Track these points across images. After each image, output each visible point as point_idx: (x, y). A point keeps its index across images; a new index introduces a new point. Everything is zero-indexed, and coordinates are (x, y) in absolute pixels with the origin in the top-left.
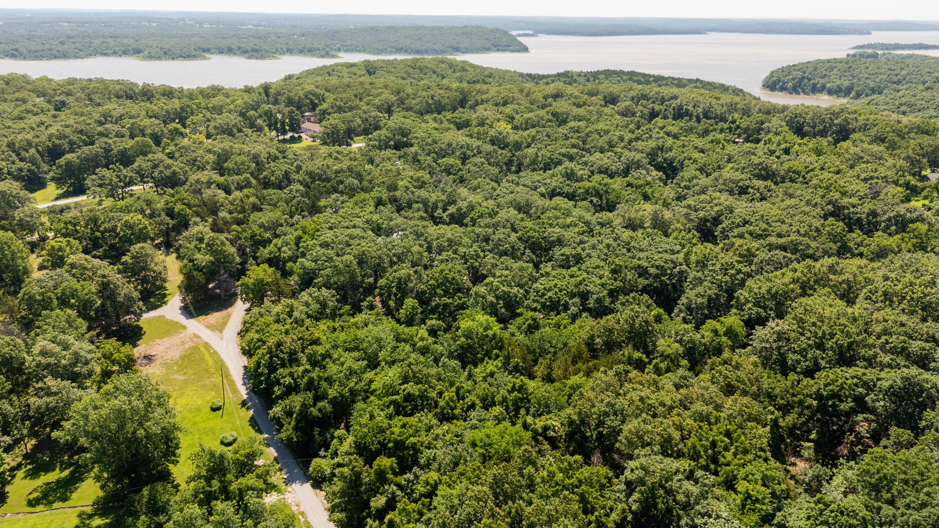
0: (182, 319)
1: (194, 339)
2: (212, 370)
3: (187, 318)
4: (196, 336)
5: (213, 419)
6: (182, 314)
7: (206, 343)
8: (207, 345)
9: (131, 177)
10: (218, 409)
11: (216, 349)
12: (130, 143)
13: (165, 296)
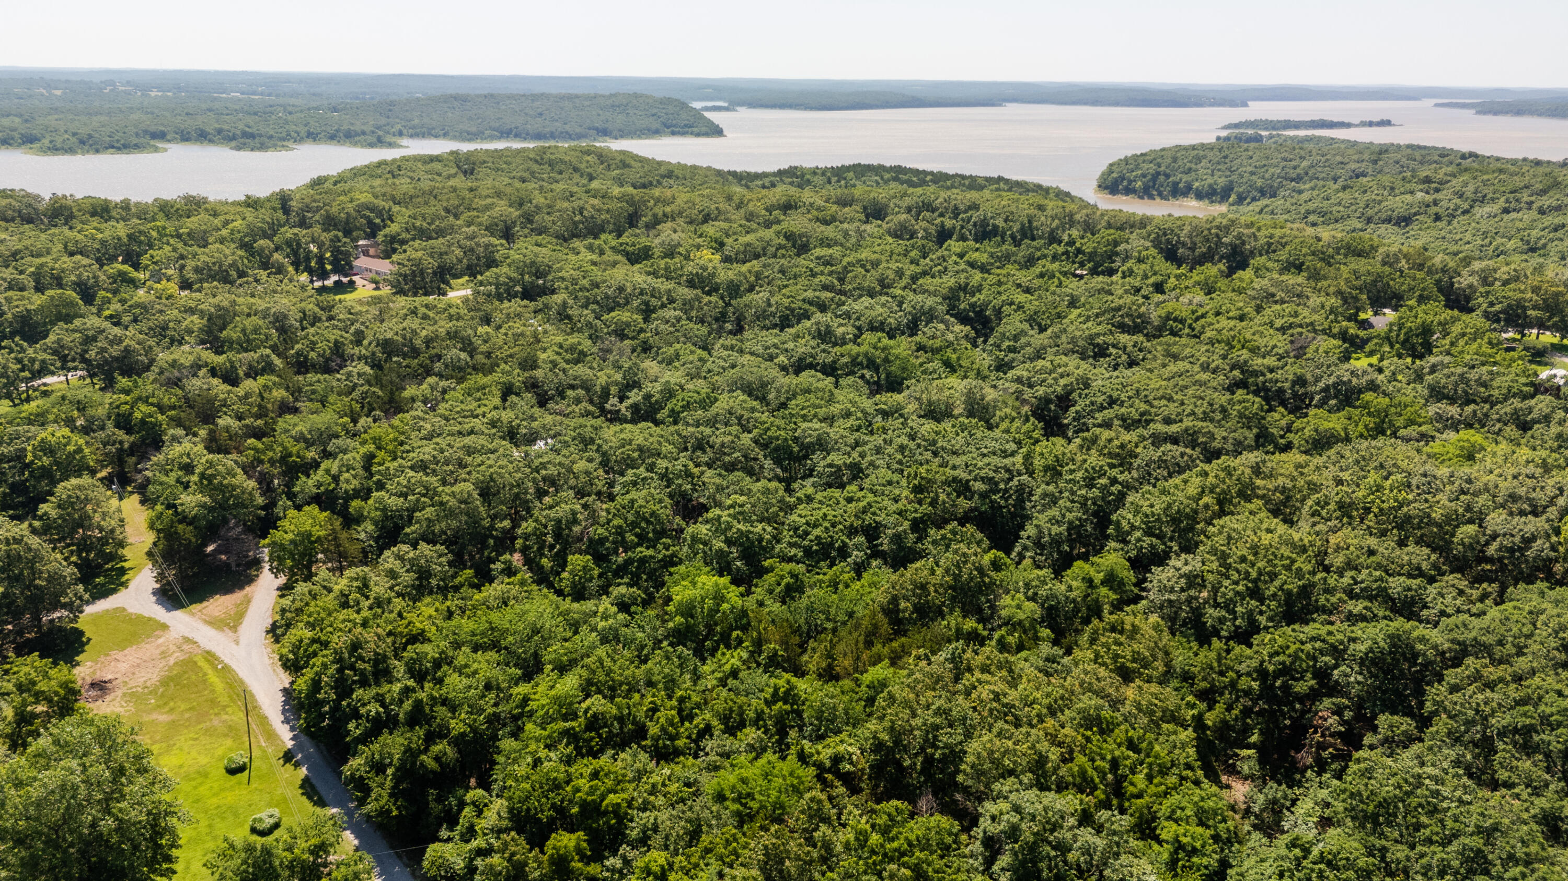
0: (159, 613)
1: (185, 647)
2: (224, 700)
3: (168, 610)
4: (187, 640)
5: (232, 789)
6: (158, 602)
7: (208, 652)
8: (210, 657)
9: (43, 361)
10: (241, 769)
11: (227, 660)
12: (37, 301)
13: (123, 571)
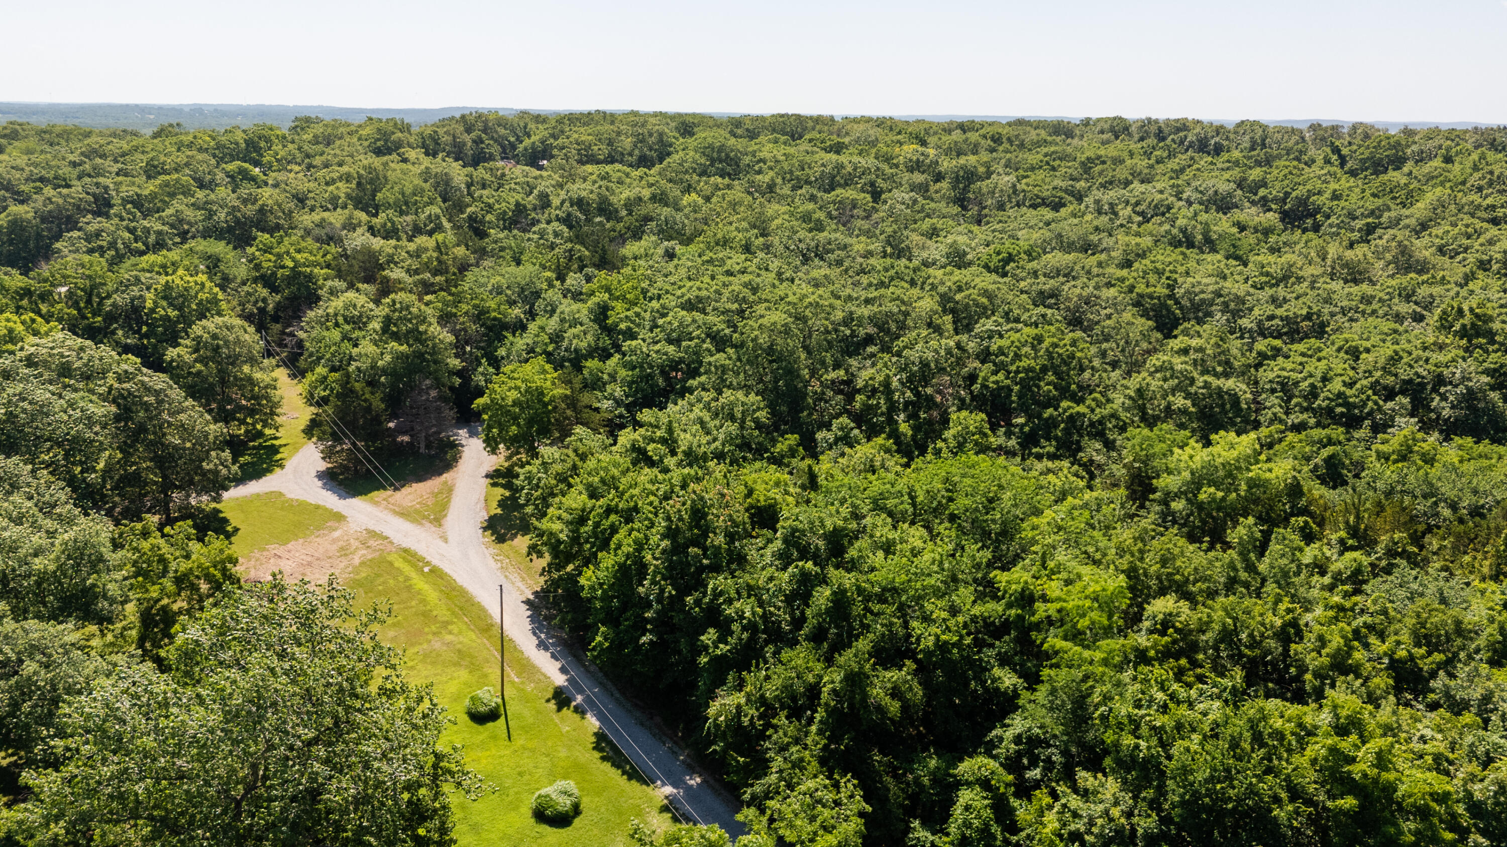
0: (330, 500)
1: (371, 543)
2: (442, 613)
3: (341, 497)
4: (372, 534)
5: (482, 746)
6: (325, 487)
7: (406, 551)
8: (408, 555)
10: (492, 716)
11: (436, 562)
12: (150, 187)
13: (275, 450)
